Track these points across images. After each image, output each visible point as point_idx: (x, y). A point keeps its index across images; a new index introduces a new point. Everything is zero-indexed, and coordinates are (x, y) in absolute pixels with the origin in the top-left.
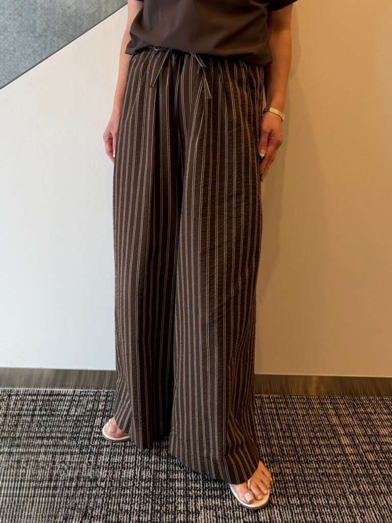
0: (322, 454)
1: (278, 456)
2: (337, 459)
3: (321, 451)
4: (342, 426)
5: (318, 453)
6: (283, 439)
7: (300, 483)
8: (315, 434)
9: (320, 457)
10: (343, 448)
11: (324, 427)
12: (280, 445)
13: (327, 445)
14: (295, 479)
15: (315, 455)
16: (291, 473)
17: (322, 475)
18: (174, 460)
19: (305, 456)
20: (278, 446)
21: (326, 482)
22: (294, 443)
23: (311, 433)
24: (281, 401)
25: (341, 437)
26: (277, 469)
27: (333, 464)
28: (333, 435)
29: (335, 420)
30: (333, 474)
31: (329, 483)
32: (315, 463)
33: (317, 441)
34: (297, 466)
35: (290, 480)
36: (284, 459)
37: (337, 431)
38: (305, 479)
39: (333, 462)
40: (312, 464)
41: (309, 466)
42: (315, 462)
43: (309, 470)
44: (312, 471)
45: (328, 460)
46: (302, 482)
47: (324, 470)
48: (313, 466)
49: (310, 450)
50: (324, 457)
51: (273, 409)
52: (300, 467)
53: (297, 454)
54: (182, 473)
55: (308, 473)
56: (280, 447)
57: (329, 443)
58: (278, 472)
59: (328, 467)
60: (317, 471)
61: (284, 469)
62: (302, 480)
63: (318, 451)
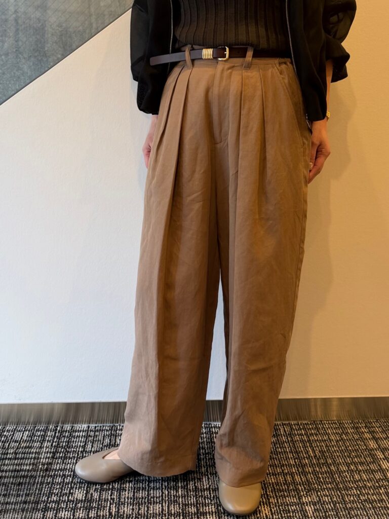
0: (361, 480)
1: (314, 484)
2: (379, 484)
3: (361, 477)
4: (381, 450)
5: (358, 479)
6: (318, 467)
7: (342, 511)
8: (352, 460)
9: (360, 484)
10: (384, 472)
11: (361, 452)
12: (315, 473)
13: (366, 470)
14: (335, 507)
15: (354, 481)
16: (330, 500)
17: (364, 501)
18: (203, 493)
19: (344, 483)
20: (313, 473)
21: (370, 508)
22: (330, 470)
23: (348, 459)
24: (311, 427)
25: (381, 462)
26: (315, 498)
27: (376, 489)
28: (372, 460)
29: (372, 444)
30: (377, 500)
31: (373, 509)
32: (356, 490)
33: (356, 467)
34: (336, 494)
35: (330, 508)
36: (321, 487)
37: (376, 455)
38: (346, 506)
39: (375, 488)
40: (352, 491)
41: (350, 493)
42: (355, 488)
43: (349, 496)
44: (353, 498)
45: (369, 485)
46: (343, 510)
47: (366, 496)
48: (354, 493)
49: (348, 477)
50: (365, 483)
51: (303, 435)
52: (340, 494)
53: (335, 481)
54: (213, 506)
55: (349, 500)
56: (316, 475)
57: (369, 468)
58: (315, 500)
59: (370, 493)
60: (359, 497)
61: (322, 497)
62: (343, 508)
63: (357, 477)
